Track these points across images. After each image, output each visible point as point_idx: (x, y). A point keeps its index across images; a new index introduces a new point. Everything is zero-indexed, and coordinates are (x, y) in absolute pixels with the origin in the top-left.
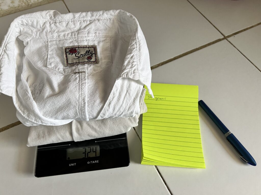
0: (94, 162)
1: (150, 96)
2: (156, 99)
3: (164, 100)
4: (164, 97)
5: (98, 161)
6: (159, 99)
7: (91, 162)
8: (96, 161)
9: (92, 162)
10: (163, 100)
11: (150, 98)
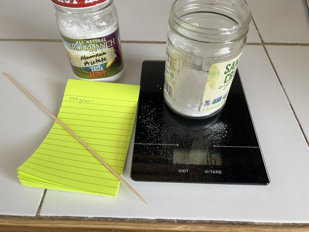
0: (214, 172)
1: (72, 97)
2: (80, 101)
3: (91, 102)
4: (91, 99)
5: (220, 172)
6: (84, 101)
7: (210, 172)
8: (217, 172)
9: (212, 172)
10: (89, 102)
11: (72, 100)
